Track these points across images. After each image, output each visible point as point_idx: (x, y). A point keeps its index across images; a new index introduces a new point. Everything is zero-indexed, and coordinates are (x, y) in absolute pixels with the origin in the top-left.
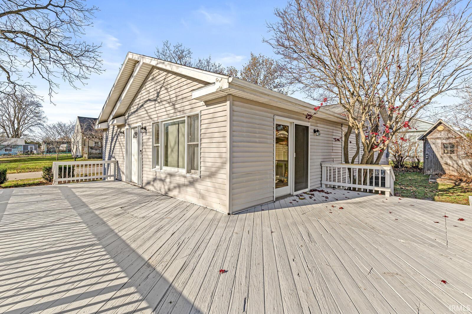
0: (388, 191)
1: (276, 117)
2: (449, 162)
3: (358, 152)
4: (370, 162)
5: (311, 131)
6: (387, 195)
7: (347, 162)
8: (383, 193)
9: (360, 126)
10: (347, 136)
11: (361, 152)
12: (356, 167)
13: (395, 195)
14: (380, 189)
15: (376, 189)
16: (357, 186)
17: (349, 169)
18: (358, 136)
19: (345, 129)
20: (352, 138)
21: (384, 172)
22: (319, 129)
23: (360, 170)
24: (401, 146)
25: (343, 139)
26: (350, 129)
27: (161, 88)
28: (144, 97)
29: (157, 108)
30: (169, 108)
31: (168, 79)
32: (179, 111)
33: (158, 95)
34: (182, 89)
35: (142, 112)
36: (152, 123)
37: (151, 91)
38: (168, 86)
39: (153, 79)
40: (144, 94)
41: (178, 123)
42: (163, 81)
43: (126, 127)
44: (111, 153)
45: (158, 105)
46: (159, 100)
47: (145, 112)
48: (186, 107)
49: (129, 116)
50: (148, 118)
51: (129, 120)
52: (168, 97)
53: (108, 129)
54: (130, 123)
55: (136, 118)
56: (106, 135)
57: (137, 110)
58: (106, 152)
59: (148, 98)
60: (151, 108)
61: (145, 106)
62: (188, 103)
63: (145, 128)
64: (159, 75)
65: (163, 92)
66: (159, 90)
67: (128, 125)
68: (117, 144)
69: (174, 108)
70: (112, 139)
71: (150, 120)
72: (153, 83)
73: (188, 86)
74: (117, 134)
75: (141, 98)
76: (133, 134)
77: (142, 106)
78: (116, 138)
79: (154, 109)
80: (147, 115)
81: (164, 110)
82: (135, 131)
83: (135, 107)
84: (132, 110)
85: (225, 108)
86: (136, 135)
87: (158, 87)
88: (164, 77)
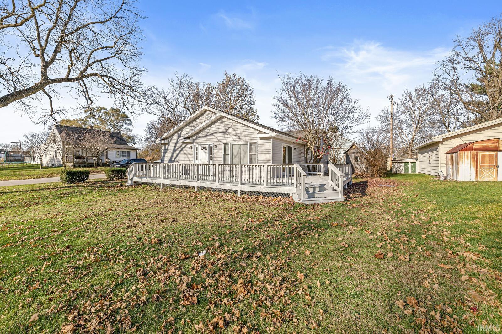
0: (322, 174)
1: (283, 144)
2: (357, 166)
3: (311, 159)
4: (316, 162)
5: (293, 149)
6: (322, 175)
7: (307, 162)
8: (320, 175)
9: (312, 147)
10: (307, 151)
11: (313, 158)
12: (311, 165)
13: (325, 175)
14: (319, 173)
15: (318, 173)
16: (311, 173)
17: (308, 166)
18: (312, 152)
19: (306, 148)
20: (309, 152)
21: (320, 166)
22: (296, 148)
23: (312, 166)
24: (337, 157)
25: (305, 153)
26: (308, 149)
27: (229, 128)
28: (214, 130)
29: (225, 137)
30: (235, 138)
31: (235, 125)
32: (243, 140)
33: (227, 131)
34: (245, 131)
35: (211, 137)
36: (222, 144)
37: (220, 128)
38: (235, 128)
39: (222, 122)
40: (213, 128)
41: (241, 145)
42: (231, 125)
43: (195, 144)
44: (173, 159)
45: (226, 135)
46: (228, 133)
47: (215, 138)
48: (248, 139)
49: (197, 138)
50: (218, 141)
51: (197, 140)
52: (235, 133)
53: (168, 144)
54: (198, 142)
55: (205, 140)
56: (165, 147)
57: (206, 136)
58: (165, 158)
59: (217, 131)
60: (220, 136)
61: (214, 134)
62: (248, 137)
63: (216, 146)
64: (227, 121)
65: (230, 130)
66: (227, 129)
67: (196, 143)
68: (182, 153)
69: (239, 138)
70: (174, 150)
71: (220, 142)
72: (222, 124)
73: (249, 130)
74: (182, 148)
75: (211, 130)
76: (200, 148)
77: (212, 134)
78: (180, 150)
79: (223, 137)
80: (217, 139)
81: (232, 138)
82: (203, 146)
83: (203, 134)
84: (200, 135)
85: (270, 141)
86: (204, 148)
87: (227, 127)
88: (232, 123)
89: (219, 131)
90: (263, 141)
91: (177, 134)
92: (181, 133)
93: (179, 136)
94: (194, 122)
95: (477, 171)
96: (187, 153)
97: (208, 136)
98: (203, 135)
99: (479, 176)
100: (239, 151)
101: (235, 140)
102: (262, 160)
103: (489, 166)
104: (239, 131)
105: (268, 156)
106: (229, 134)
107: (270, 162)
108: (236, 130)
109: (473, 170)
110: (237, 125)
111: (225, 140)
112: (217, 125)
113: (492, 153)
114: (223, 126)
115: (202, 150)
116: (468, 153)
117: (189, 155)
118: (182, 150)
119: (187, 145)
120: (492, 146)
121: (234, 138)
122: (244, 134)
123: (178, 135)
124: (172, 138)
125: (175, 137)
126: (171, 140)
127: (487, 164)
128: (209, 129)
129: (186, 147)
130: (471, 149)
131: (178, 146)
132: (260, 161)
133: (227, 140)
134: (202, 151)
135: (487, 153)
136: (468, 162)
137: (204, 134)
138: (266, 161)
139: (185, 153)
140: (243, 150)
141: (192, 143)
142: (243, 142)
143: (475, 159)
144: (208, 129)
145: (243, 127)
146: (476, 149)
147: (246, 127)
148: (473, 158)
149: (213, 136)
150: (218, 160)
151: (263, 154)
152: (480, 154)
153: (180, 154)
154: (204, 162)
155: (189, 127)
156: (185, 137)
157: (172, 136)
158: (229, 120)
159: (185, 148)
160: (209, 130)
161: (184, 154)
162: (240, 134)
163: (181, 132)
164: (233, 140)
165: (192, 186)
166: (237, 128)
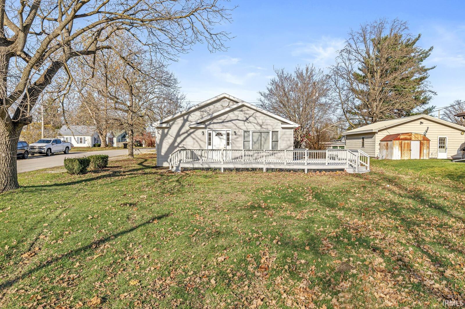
27: (250, 116)
28: (231, 117)
29: (246, 125)
30: (257, 126)
31: (256, 114)
32: (265, 128)
33: (247, 119)
34: (267, 120)
35: (230, 124)
36: (243, 131)
37: (239, 116)
38: (256, 117)
39: (242, 111)
40: (231, 115)
41: (261, 132)
42: (252, 114)
43: (207, 129)
44: (176, 144)
45: (246, 123)
46: (248, 122)
47: (233, 124)
48: (270, 128)
49: (210, 124)
50: (237, 128)
51: (211, 126)
52: (256, 122)
53: (169, 128)
54: (212, 127)
55: (221, 126)
56: (163, 132)
57: (223, 122)
58: (164, 144)
59: (236, 118)
60: (240, 124)
61: (233, 121)
62: (270, 126)
63: (235, 132)
64: (248, 110)
65: (251, 119)
66: (248, 117)
67: (209, 128)
68: (189, 138)
69: (261, 127)
70: (178, 135)
71: (239, 129)
72: (241, 112)
73: (271, 120)
74: (189, 133)
75: (228, 117)
76: (214, 134)
77: (230, 121)
78: (186, 135)
79: (243, 125)
80: (235, 126)
81: (253, 126)
82: (217, 132)
83: (219, 120)
84: (215, 121)
85: (291, 131)
86: (219, 134)
87: (247, 116)
88: (253, 113)
89: (238, 119)
90: (284, 130)
91: (182, 118)
92: (188, 118)
93: (186, 121)
94: (207, 108)
95: (401, 153)
96: (196, 138)
97: (225, 123)
98: (219, 122)
99: (403, 156)
100: (259, 138)
101: (256, 128)
102: (284, 146)
103: (407, 150)
104: (261, 120)
105: (289, 143)
106: (250, 122)
107: (291, 147)
108: (257, 119)
109: (400, 152)
110: (258, 114)
111: (245, 128)
112: (236, 112)
113: (409, 142)
114: (243, 114)
115: (216, 135)
116: (397, 141)
117: (199, 141)
118: (189, 135)
119: (197, 130)
120: (408, 137)
121: (255, 126)
122: (265, 123)
123: (184, 119)
124: (174, 122)
125: (180, 121)
126: (173, 124)
127: (406, 149)
128: (226, 115)
129: (196, 132)
130: (399, 139)
131: (183, 131)
132: (281, 147)
133: (248, 128)
134: (217, 137)
135: (406, 142)
136: (397, 147)
137: (221, 121)
138: (287, 147)
139: (194, 139)
140: (264, 137)
141: (205, 128)
142: (264, 130)
143: (401, 144)
144: (224, 116)
145: (265, 117)
146: (402, 139)
147: (268, 117)
148: (400, 145)
149: (231, 123)
150: (237, 146)
151: (285, 141)
152: (403, 142)
153: (186, 139)
154: (219, 148)
155: (199, 112)
156: (199, 122)
157: (174, 120)
158: (249, 109)
159: (194, 133)
160: (226, 117)
161: (192, 139)
162: (262, 123)
163: (188, 116)
164: (254, 128)
165: (259, 168)
166: (259, 117)
